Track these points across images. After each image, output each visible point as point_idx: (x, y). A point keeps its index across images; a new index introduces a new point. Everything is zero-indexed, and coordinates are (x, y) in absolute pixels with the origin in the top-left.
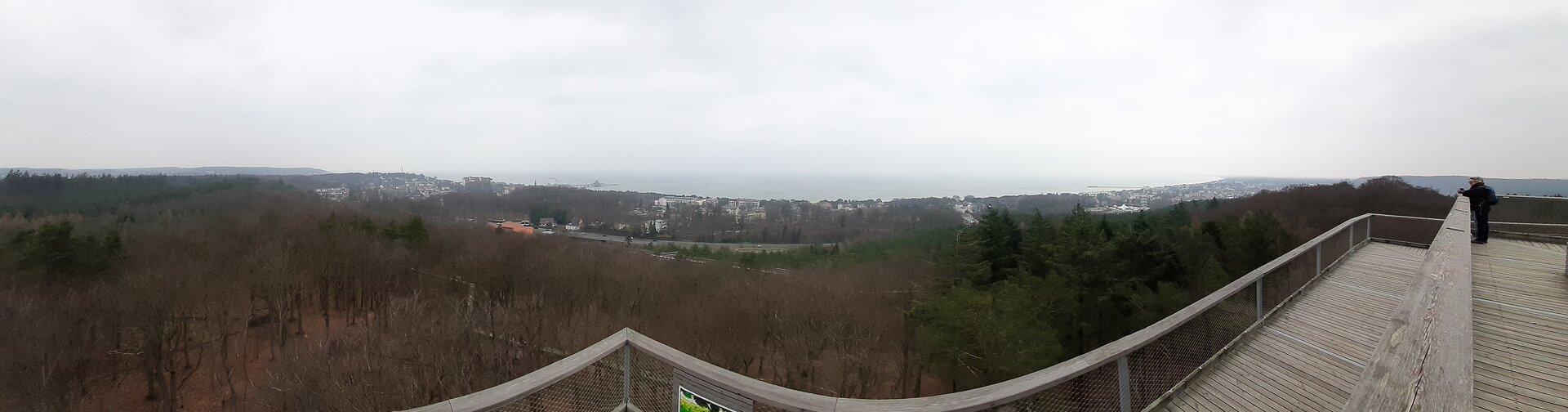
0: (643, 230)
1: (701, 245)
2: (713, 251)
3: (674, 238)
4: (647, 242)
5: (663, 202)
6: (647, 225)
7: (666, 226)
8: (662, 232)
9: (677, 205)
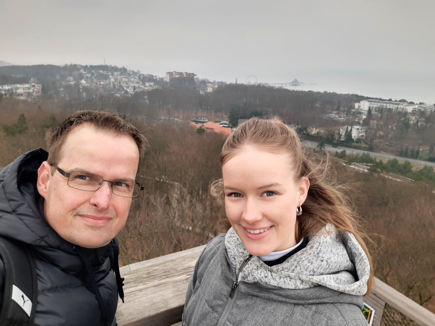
0: (337, 137)
1: (401, 160)
2: (414, 169)
3: (371, 149)
4: (339, 150)
5: (364, 106)
6: (343, 132)
7: (364, 134)
8: (359, 141)
9: (381, 110)
